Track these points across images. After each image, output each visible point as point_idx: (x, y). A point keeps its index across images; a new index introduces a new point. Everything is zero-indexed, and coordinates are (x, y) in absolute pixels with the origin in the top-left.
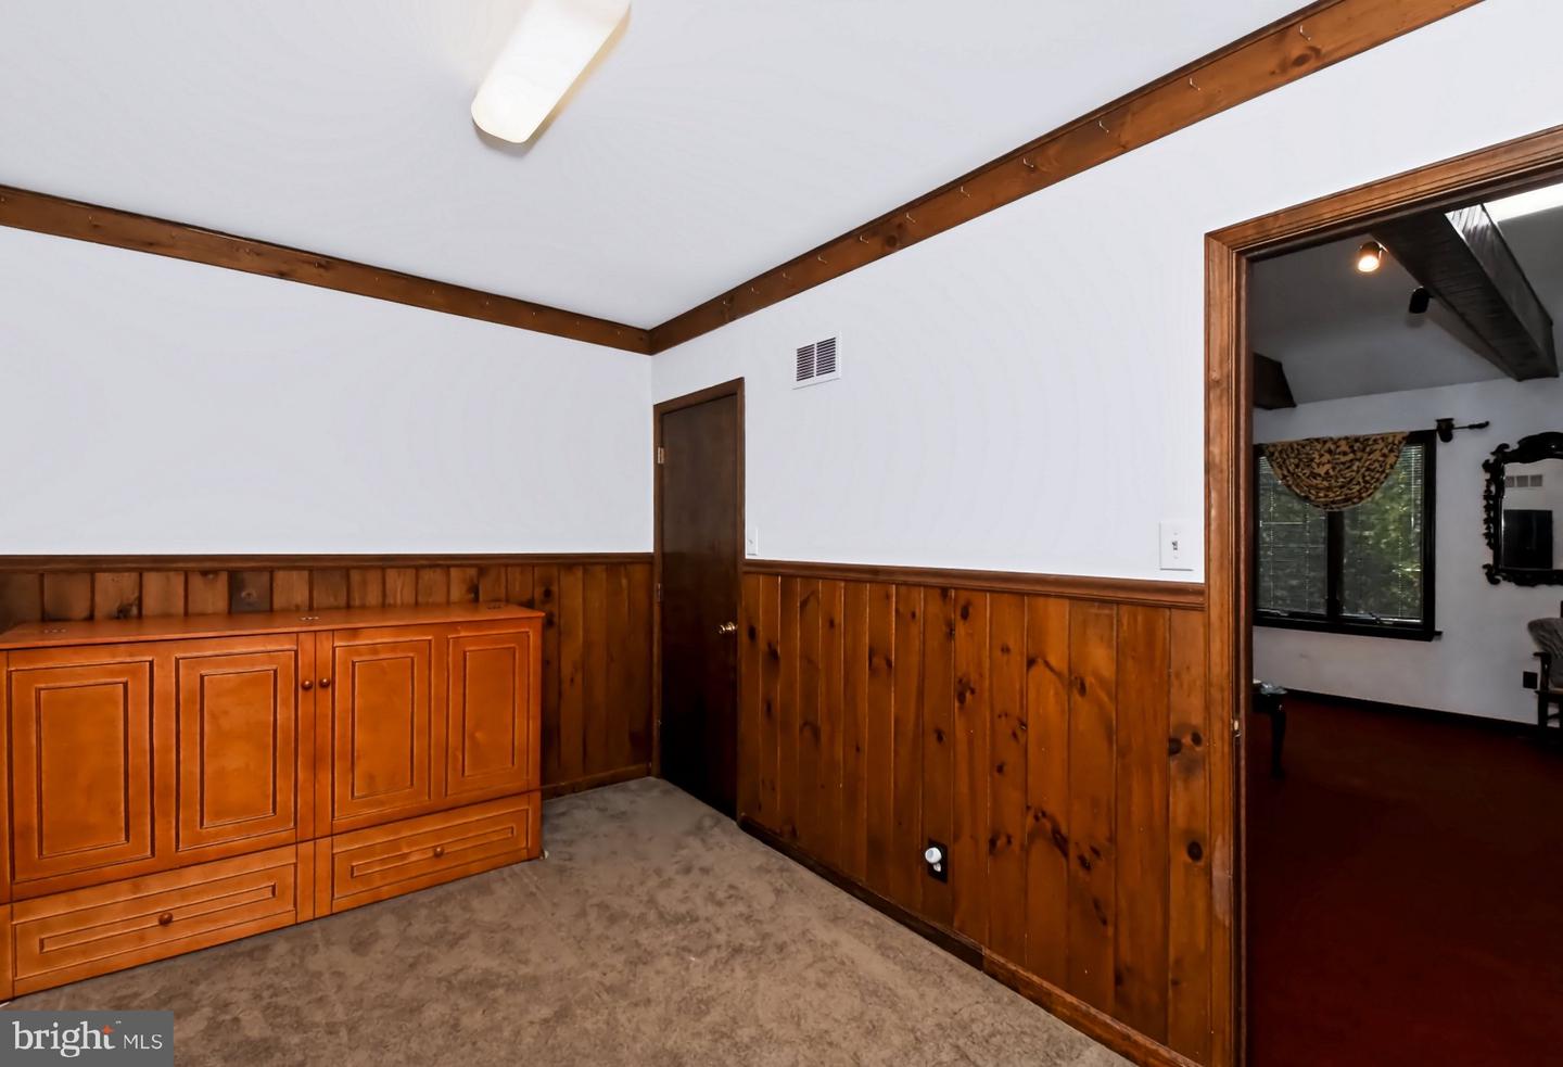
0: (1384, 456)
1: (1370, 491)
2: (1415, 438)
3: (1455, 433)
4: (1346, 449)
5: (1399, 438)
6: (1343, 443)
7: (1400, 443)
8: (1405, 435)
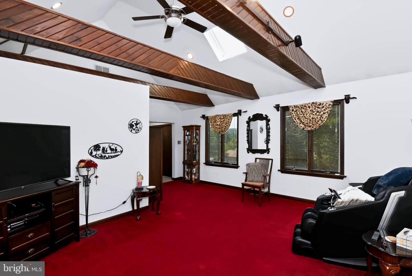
0: (229, 119)
1: (227, 129)
2: (235, 115)
3: (242, 113)
4: (223, 118)
5: (231, 115)
6: (222, 116)
7: (232, 116)
8: (233, 114)
